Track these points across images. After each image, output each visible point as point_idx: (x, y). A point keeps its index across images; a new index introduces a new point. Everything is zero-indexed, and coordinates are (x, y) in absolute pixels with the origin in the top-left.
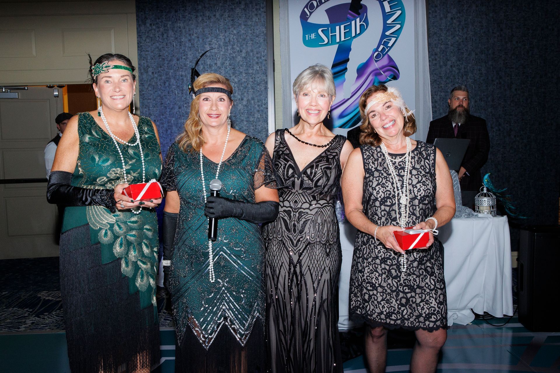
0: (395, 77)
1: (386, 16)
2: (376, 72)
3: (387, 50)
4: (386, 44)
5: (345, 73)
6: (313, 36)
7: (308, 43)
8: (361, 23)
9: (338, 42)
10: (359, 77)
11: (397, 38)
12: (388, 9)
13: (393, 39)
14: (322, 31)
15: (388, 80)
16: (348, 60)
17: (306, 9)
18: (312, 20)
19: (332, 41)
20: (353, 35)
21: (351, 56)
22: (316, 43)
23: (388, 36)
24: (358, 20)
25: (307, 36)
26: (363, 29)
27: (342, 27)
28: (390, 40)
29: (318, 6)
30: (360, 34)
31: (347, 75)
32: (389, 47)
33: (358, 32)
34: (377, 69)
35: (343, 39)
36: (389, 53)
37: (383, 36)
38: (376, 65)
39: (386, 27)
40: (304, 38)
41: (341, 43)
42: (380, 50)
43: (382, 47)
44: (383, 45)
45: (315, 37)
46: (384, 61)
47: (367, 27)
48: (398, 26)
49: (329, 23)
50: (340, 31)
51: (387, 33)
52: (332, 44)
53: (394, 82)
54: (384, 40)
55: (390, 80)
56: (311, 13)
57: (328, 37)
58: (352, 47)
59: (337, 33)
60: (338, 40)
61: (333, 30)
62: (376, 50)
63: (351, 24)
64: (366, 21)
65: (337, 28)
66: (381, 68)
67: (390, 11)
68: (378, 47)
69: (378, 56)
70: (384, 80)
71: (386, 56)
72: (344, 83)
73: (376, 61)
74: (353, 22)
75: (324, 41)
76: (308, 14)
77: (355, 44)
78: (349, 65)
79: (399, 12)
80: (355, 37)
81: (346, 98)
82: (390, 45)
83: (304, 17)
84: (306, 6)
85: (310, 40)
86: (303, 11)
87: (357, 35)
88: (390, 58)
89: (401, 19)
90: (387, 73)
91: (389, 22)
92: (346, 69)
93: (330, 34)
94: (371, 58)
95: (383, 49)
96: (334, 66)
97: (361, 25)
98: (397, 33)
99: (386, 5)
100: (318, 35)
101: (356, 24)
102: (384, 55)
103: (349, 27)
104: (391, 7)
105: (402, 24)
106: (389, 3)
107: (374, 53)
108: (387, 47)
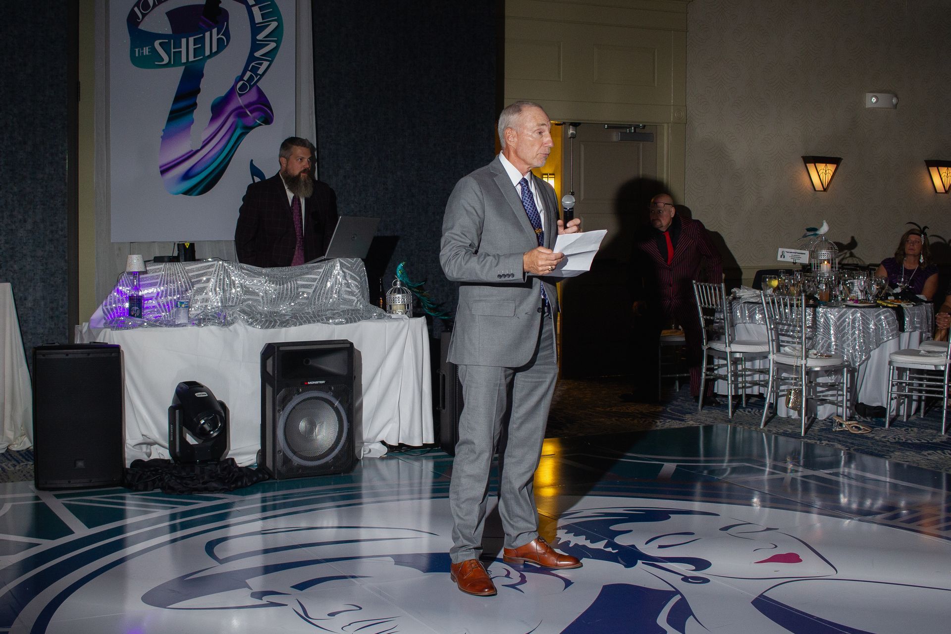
0: (268, 120)
1: (256, 29)
2: (240, 113)
3: (256, 79)
4: (255, 70)
5: (192, 111)
6: (146, 51)
7: (139, 61)
8: (220, 36)
9: (184, 63)
10: (213, 119)
11: (271, 62)
12: (258, 19)
13: (266, 64)
14: (161, 44)
15: (257, 124)
16: (198, 91)
17: (136, 9)
18: (145, 26)
19: (176, 60)
20: (207, 53)
21: (204, 84)
22: (151, 62)
23: (258, 59)
24: (215, 31)
25: (137, 50)
26: (221, 45)
27: (191, 40)
28: (261, 64)
29: (155, 5)
30: (217, 53)
31: (196, 114)
32: (259, 74)
33: (215, 49)
34: (240, 108)
35: (191, 59)
36: (259, 84)
37: (251, 58)
38: (240, 101)
39: (256, 46)
40: (132, 52)
41: (189, 64)
42: (246, 78)
43: (248, 74)
44: (250, 71)
45: (149, 52)
46: (252, 96)
47: (228, 43)
48: (273, 45)
49: (170, 32)
50: (187, 48)
51: (257, 54)
52: (174, 65)
53: (264, 127)
54: (253, 64)
55: (260, 125)
56: (144, 15)
57: (168, 54)
58: (204, 72)
59: (184, 49)
60: (184, 60)
61: (178, 45)
62: (241, 78)
63: (204, 37)
64: (227, 34)
65: (184, 41)
66: (248, 106)
67: (262, 21)
68: (244, 73)
69: (243, 88)
70: (251, 125)
71: (254, 89)
72: (192, 126)
73: (240, 95)
74: (207, 34)
75: (163, 60)
76: (140, 16)
77: (209, 68)
78: (200, 99)
79: (274, 25)
80: (209, 57)
81: (195, 149)
82: (260, 72)
83: (133, 21)
84: (137, 5)
85: (142, 56)
86: (133, 11)
87: (212, 55)
88: (260, 92)
89: (277, 34)
90: (255, 114)
91: (260, 37)
92: (195, 105)
93: (173, 50)
94: (233, 89)
95: (251, 77)
96: (177, 99)
97: (219, 40)
98: (272, 54)
99: (256, 10)
100: (153, 50)
101: (212, 37)
102: (251, 87)
103: (200, 41)
104: (263, 16)
105: (278, 42)
106: (261, 9)
107: (236, 83)
108: (257, 75)
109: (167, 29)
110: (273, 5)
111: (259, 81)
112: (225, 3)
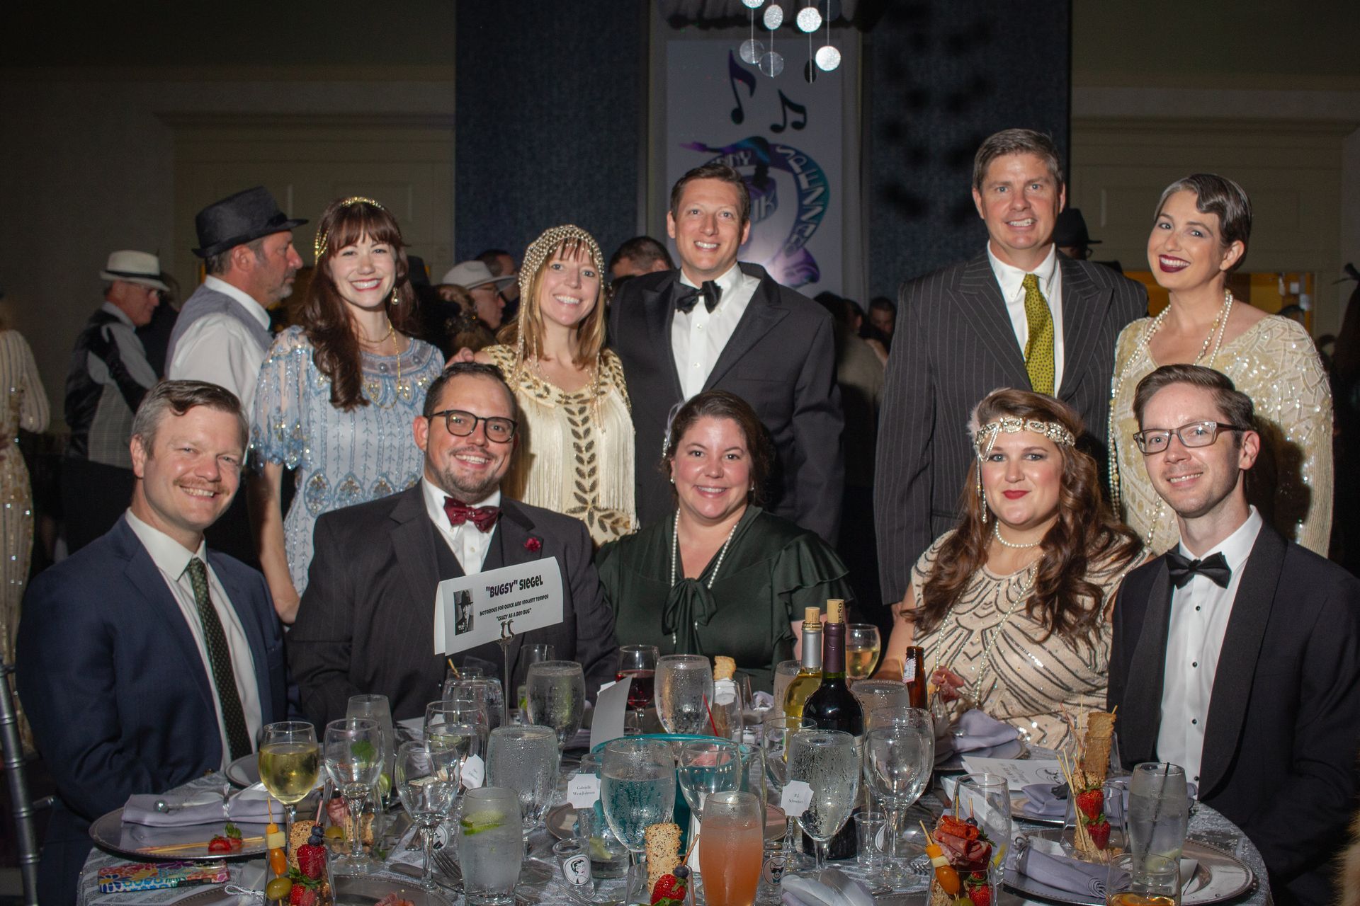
0: (814, 279)
1: (802, 195)
2: (789, 272)
3: (802, 242)
4: (801, 232)
8: (768, 203)
11: (817, 225)
12: (804, 185)
13: (812, 227)
23: (804, 222)
24: (763, 199)
26: (769, 210)
28: (807, 227)
30: (765, 218)
32: (806, 237)
33: (763, 215)
34: (788, 268)
36: (805, 246)
37: (798, 222)
38: (787, 263)
39: (802, 210)
42: (792, 241)
43: (795, 237)
44: (797, 234)
46: (799, 258)
47: (775, 208)
48: (819, 209)
51: (804, 218)
53: (811, 286)
54: (800, 228)
55: (806, 285)
64: (774, 200)
66: (795, 267)
67: (808, 187)
68: (791, 237)
71: (801, 250)
74: (756, 202)
79: (820, 190)
82: (807, 233)
87: (760, 220)
89: (823, 199)
91: (807, 201)
95: (798, 240)
97: (767, 207)
98: (818, 217)
99: (803, 179)
101: (760, 204)
102: (798, 249)
104: (810, 183)
105: (825, 206)
106: (807, 176)
107: (784, 245)
108: (803, 237)
110: (819, 172)
111: (805, 242)
112: (773, 173)
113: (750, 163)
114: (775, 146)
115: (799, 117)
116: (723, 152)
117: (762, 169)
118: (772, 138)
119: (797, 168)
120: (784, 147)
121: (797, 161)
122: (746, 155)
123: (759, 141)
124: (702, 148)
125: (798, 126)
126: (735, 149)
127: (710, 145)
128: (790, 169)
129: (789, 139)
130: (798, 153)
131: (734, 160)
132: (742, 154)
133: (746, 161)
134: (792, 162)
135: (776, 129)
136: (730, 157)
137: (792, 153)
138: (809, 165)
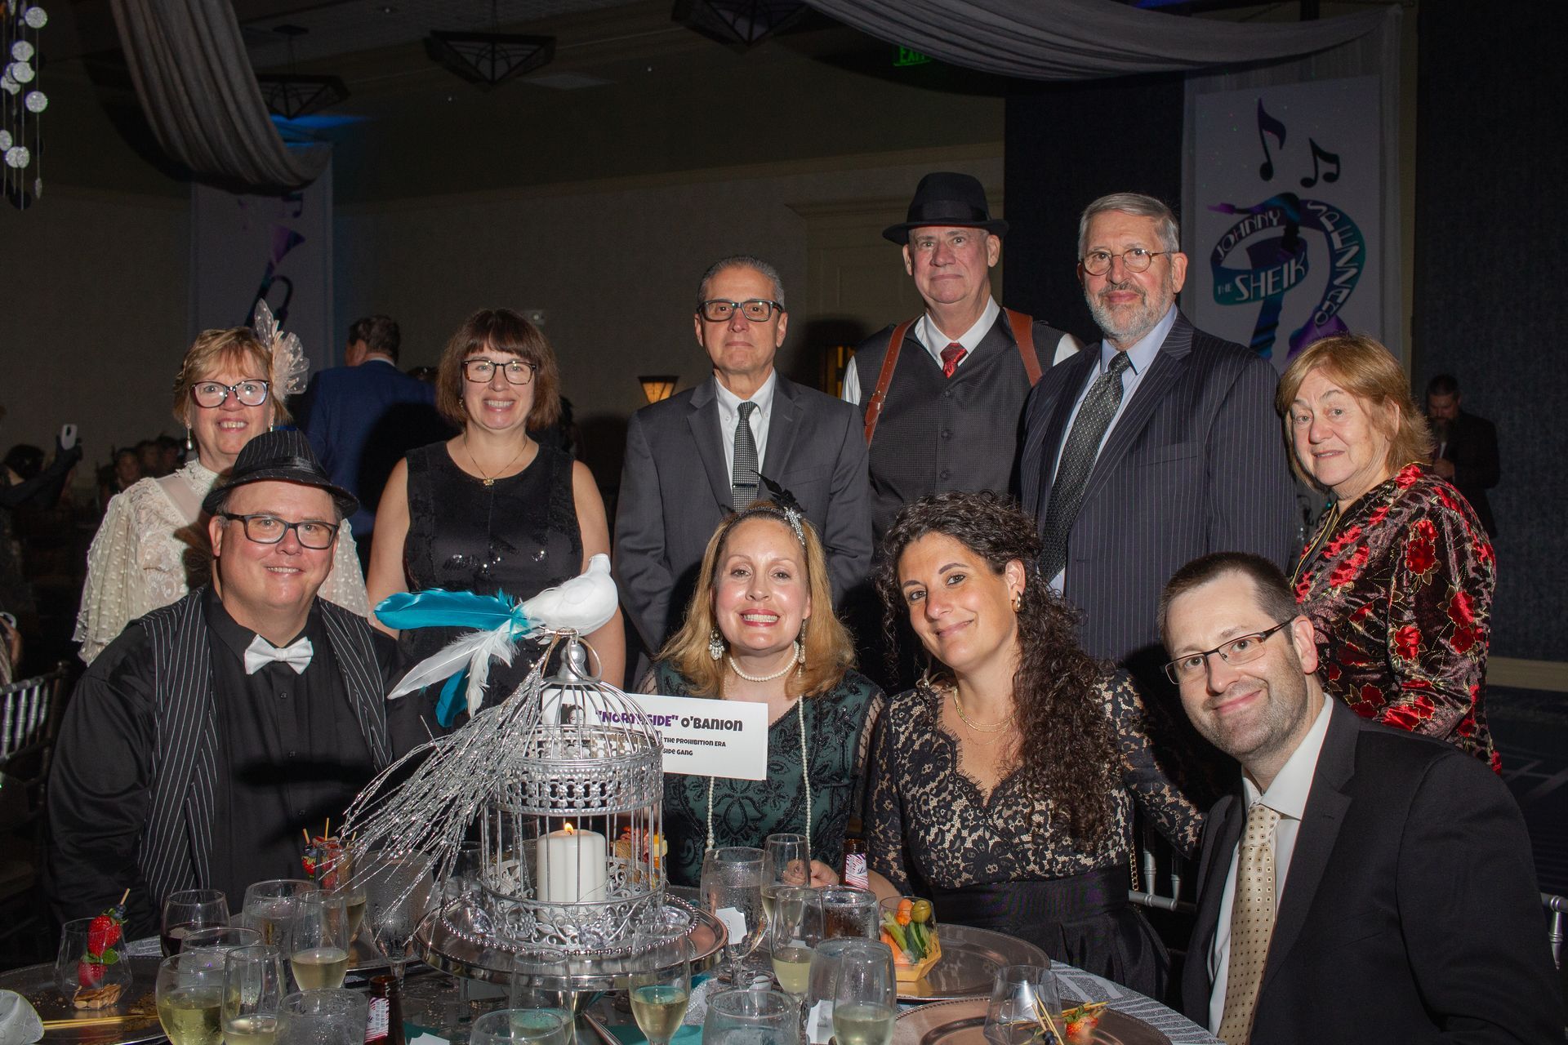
1: (1335, 256)
3: (1335, 309)
4: (1334, 299)
5: (1271, 345)
6: (1228, 288)
7: (1221, 299)
8: (1298, 267)
9: (1264, 297)
11: (1351, 290)
12: (1338, 244)
13: (1345, 292)
14: (1242, 280)
16: (1276, 324)
17: (1219, 248)
18: (1227, 263)
19: (1257, 297)
20: (1285, 285)
21: (1282, 317)
22: (1232, 298)
23: (1338, 287)
24: (1293, 262)
25: (1219, 288)
26: (1299, 276)
27: (1270, 273)
28: (1340, 292)
29: (1236, 242)
30: (1295, 284)
32: (1339, 303)
33: (1293, 280)
35: (1270, 292)
36: (1338, 313)
37: (1330, 286)
38: (1319, 332)
39: (1335, 273)
40: (1215, 290)
41: (1268, 298)
42: (1324, 308)
43: (1327, 303)
44: (1330, 300)
45: (1230, 289)
46: (1331, 326)
47: (1306, 273)
48: (1353, 271)
49: (1250, 267)
50: (1266, 282)
51: (1337, 282)
52: (1254, 300)
54: (1332, 293)
56: (1226, 253)
57: (1249, 290)
59: (1262, 284)
60: (1263, 294)
61: (1257, 279)
62: (1319, 308)
63: (1282, 270)
64: (1305, 264)
65: (1263, 275)
67: (1341, 247)
68: (1322, 303)
69: (1319, 320)
71: (1333, 319)
73: (1319, 326)
74: (1286, 266)
75: (1242, 295)
76: (1222, 253)
77: (1288, 300)
78: (1278, 332)
79: (1355, 249)
80: (1288, 289)
82: (1340, 300)
83: (1216, 259)
84: (1220, 244)
85: (1224, 293)
86: (1216, 252)
87: (1290, 286)
89: (1359, 259)
91: (1340, 264)
92: (1273, 339)
93: (1252, 285)
94: (1311, 320)
95: (1330, 307)
96: (1257, 333)
97: (1298, 271)
98: (1352, 281)
99: (1336, 238)
100: (1234, 287)
101: (1290, 268)
102: (1330, 317)
103: (1279, 273)
104: (1343, 241)
105: (1360, 268)
106: (1340, 234)
107: (1315, 313)
108: (1336, 304)
109: (1246, 264)
110: (1355, 229)
111: (1338, 310)
112: (1304, 232)
113: (1279, 223)
114: (1307, 202)
115: (1332, 168)
116: (1251, 212)
117: (1291, 230)
118: (1303, 194)
119: (1330, 227)
120: (1315, 203)
121: (1330, 218)
122: (1275, 215)
123: (1289, 198)
124: (1230, 209)
125: (1331, 178)
126: (1263, 208)
127: (1238, 206)
128: (1322, 227)
129: (1321, 192)
130: (1330, 208)
131: (1263, 219)
132: (1271, 214)
133: (1275, 223)
134: (1323, 220)
135: (1307, 183)
136: (1259, 217)
137: (1324, 209)
138: (1342, 221)
